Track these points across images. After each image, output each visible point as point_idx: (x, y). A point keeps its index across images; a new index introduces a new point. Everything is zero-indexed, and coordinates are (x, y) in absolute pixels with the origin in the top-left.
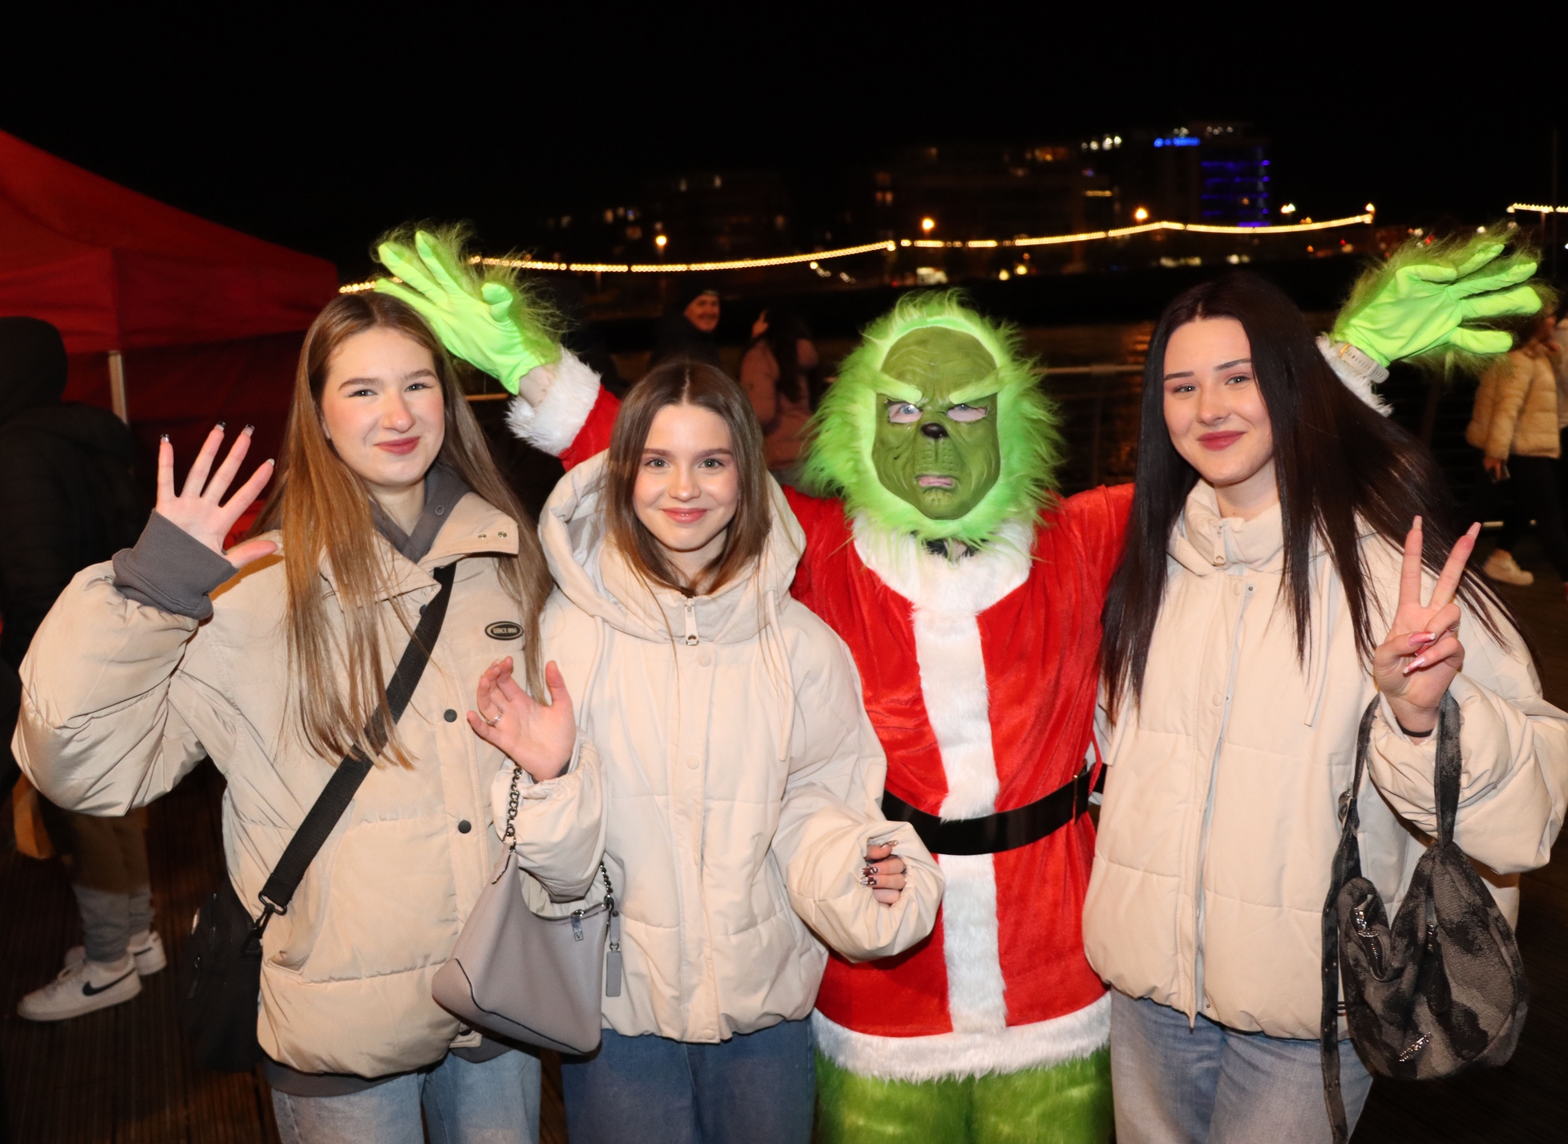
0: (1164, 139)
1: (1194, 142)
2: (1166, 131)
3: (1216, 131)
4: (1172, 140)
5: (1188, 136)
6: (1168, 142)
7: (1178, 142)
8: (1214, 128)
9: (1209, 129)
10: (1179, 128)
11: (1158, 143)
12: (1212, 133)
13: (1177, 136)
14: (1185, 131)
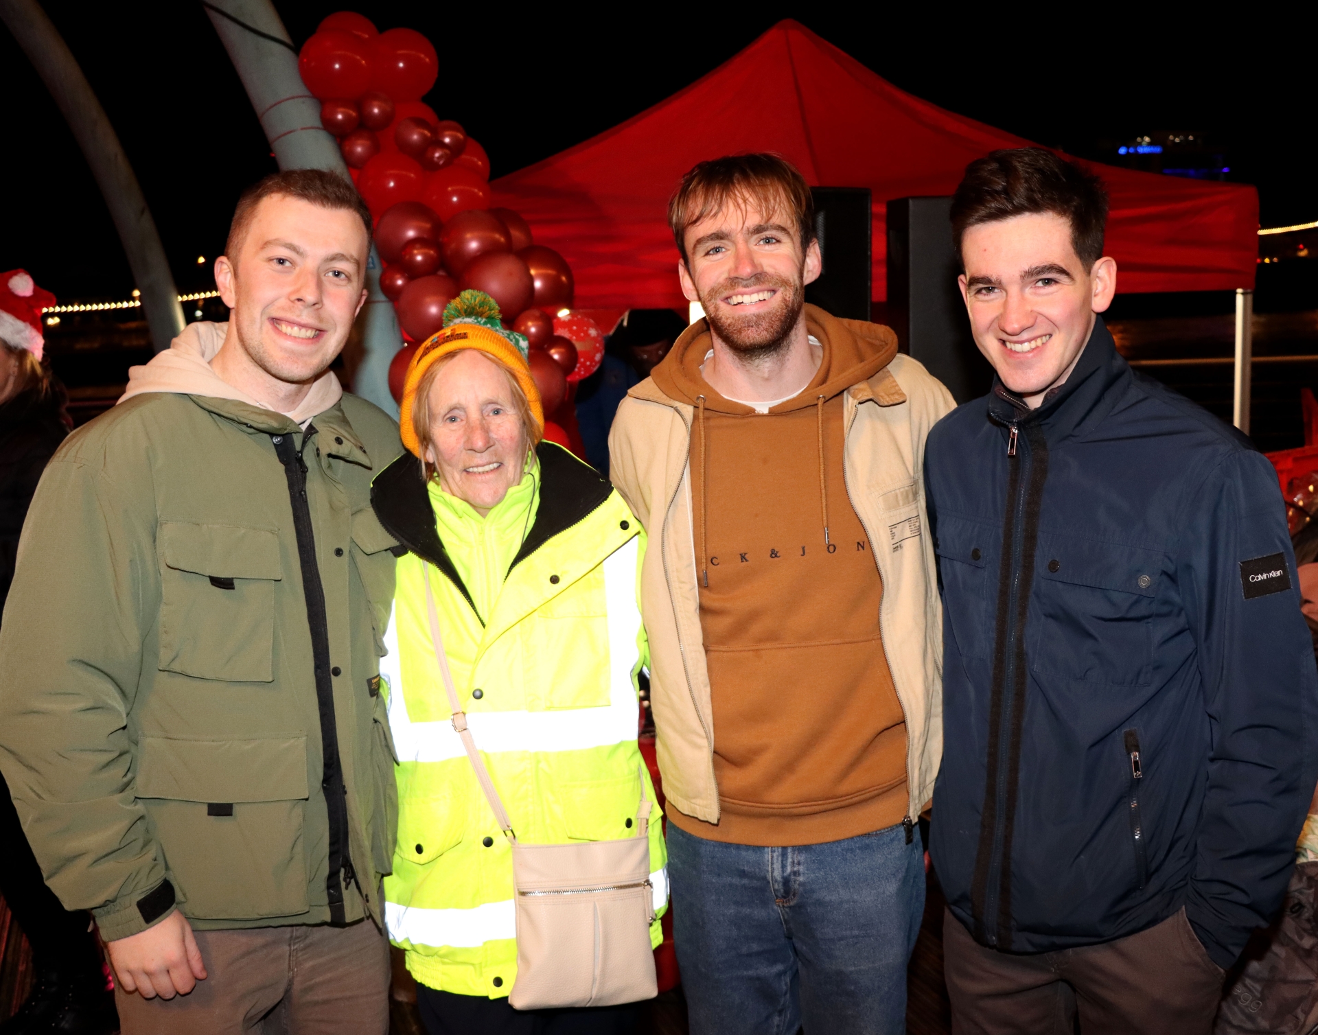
0: (1128, 148)
1: (1158, 150)
2: (1130, 141)
3: (1177, 140)
4: (1136, 147)
5: (1150, 144)
6: (1132, 150)
7: (1141, 150)
8: (1175, 137)
9: (1171, 137)
10: (1142, 138)
11: (1122, 151)
12: (1173, 141)
13: (1140, 144)
14: (1147, 139)
